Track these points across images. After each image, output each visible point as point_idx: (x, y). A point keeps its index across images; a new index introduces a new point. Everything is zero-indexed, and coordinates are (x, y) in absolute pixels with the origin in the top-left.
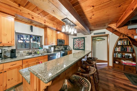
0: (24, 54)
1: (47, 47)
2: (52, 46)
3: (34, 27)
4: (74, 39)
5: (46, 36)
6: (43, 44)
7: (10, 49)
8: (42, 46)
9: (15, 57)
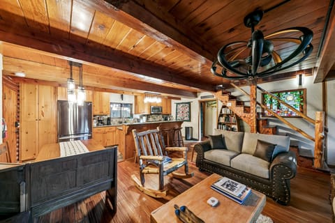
0: (116, 123)
1: (137, 116)
2: (144, 115)
3: (124, 96)
4: (177, 104)
5: (136, 103)
6: (133, 112)
7: (106, 117)
8: (132, 115)
9: (110, 124)
